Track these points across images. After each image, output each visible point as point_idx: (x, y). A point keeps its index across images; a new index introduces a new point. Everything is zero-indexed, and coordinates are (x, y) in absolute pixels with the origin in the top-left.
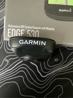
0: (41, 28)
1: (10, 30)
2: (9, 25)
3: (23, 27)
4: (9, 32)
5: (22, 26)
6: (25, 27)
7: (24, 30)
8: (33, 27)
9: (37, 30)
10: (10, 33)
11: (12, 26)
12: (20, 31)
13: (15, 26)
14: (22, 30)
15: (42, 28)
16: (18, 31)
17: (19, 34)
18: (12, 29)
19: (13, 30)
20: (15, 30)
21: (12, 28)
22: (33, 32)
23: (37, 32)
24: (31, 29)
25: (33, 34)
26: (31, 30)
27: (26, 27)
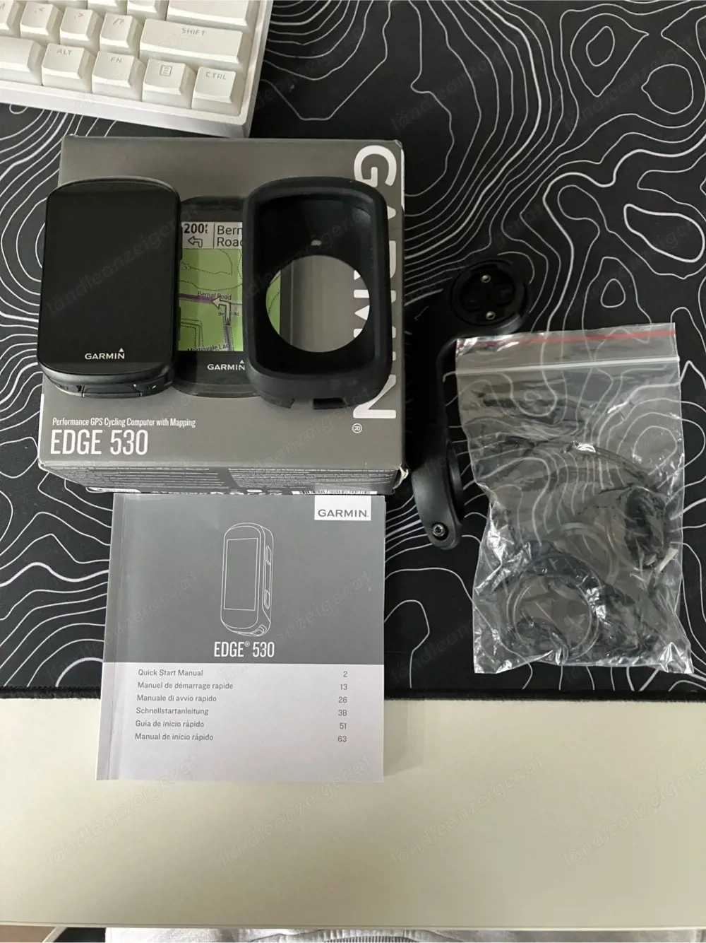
0: (155, 423)
2: (55, 420)
3: (97, 423)
4: (54, 441)
5: (96, 421)
6: (103, 421)
7: (101, 431)
8: (130, 422)
9: (143, 428)
10: (58, 441)
11: (66, 422)
12: (88, 436)
13: (73, 422)
14: (95, 432)
15: (158, 423)
16: (84, 435)
17: (85, 443)
18: (63, 432)
19: (66, 432)
20: (73, 432)
21: (63, 428)
22: (129, 434)
23: (142, 435)
24: (123, 426)
25: (128, 442)
26: (124, 430)
27: (107, 421)
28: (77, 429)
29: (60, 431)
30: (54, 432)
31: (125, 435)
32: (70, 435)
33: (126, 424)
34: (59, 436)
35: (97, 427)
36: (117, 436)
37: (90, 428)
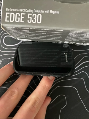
0: (44, 12)
1: (8, 14)
2: (7, 9)
3: (23, 11)
5: (22, 10)
6: (25, 10)
8: (35, 11)
9: (40, 13)
10: (8, 17)
11: (11, 10)
12: (19, 15)
13: (14, 10)
14: (22, 14)
15: (46, 12)
17: (18, 18)
18: (10, 13)
22: (34, 15)
23: (39, 16)
25: (34, 18)
27: (26, 10)
28: (15, 13)
30: (7, 13)
31: (33, 16)
32: (12, 15)
33: (33, 11)
35: (23, 12)
37: (20, 13)
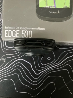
0: (34, 29)
2: (6, 27)
4: (6, 33)
5: (17, 28)
6: (19, 28)
7: (19, 31)
8: (27, 28)
9: (31, 30)
10: (7, 33)
11: (9, 28)
12: (15, 32)
13: (11, 28)
14: (17, 31)
15: (35, 29)
16: (14, 31)
17: (14, 34)
19: (9, 31)
21: (8, 29)
22: (27, 32)
23: (30, 32)
24: (25, 29)
25: (26, 34)
26: (25, 30)
27: (20, 28)
28: (12, 30)
29: (7, 30)
30: (6, 30)
31: (26, 32)
32: (10, 32)
33: (26, 29)
34: (7, 32)
35: (18, 29)
36: (23, 32)
37: (16, 30)
